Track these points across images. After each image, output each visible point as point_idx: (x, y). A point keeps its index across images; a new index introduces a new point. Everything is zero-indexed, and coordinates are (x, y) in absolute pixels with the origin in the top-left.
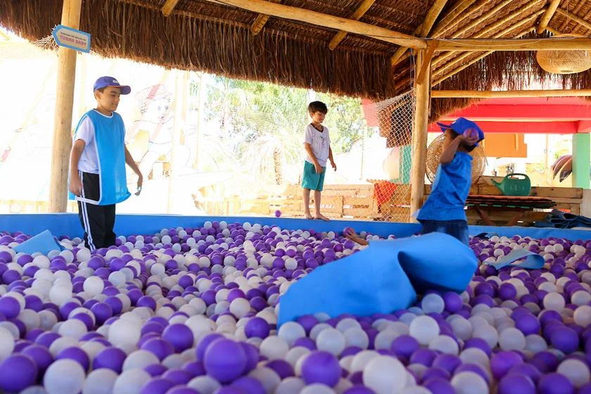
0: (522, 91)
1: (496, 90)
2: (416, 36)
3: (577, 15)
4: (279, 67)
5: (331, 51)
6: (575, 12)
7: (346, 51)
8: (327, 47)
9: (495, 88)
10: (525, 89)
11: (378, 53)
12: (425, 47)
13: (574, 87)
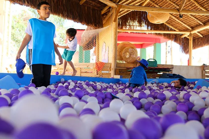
0: (133, 30)
1: (125, 29)
2: (113, 2)
3: (156, 3)
4: (62, 9)
5: (80, 5)
6: (155, 2)
7: (86, 6)
8: (79, 3)
9: (124, 28)
10: (134, 29)
11: (97, 8)
12: (117, 7)
13: (151, 29)
